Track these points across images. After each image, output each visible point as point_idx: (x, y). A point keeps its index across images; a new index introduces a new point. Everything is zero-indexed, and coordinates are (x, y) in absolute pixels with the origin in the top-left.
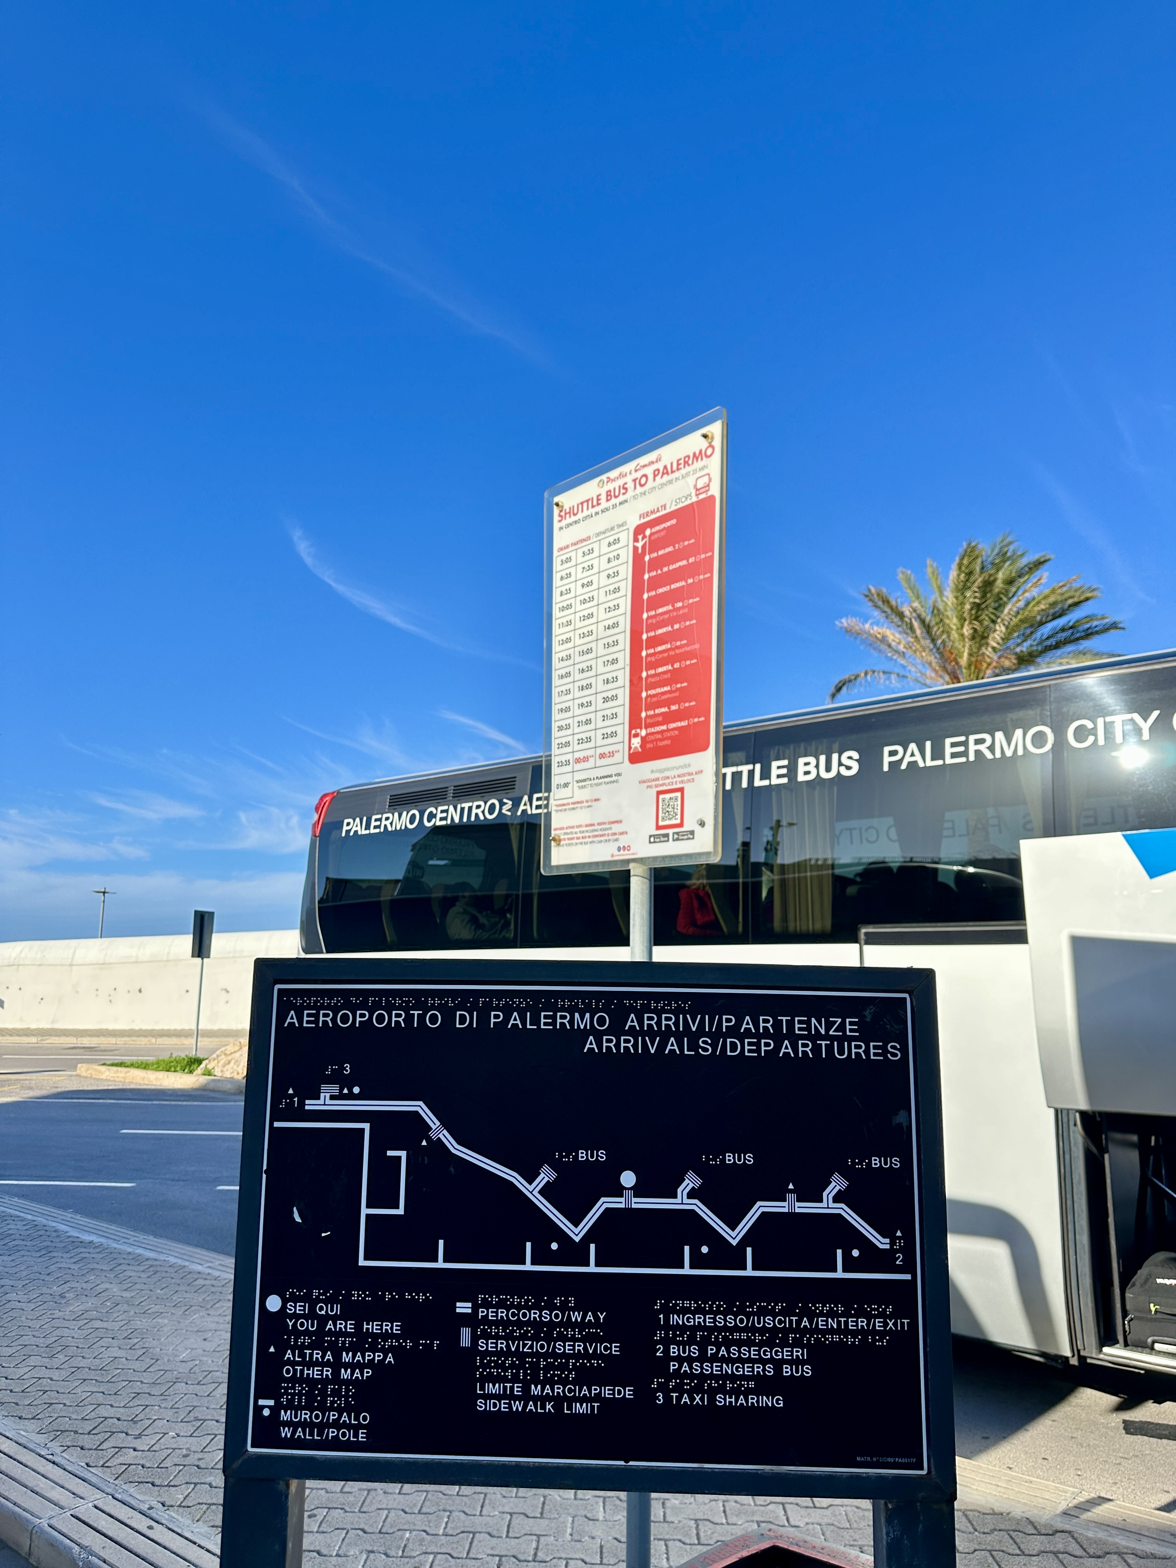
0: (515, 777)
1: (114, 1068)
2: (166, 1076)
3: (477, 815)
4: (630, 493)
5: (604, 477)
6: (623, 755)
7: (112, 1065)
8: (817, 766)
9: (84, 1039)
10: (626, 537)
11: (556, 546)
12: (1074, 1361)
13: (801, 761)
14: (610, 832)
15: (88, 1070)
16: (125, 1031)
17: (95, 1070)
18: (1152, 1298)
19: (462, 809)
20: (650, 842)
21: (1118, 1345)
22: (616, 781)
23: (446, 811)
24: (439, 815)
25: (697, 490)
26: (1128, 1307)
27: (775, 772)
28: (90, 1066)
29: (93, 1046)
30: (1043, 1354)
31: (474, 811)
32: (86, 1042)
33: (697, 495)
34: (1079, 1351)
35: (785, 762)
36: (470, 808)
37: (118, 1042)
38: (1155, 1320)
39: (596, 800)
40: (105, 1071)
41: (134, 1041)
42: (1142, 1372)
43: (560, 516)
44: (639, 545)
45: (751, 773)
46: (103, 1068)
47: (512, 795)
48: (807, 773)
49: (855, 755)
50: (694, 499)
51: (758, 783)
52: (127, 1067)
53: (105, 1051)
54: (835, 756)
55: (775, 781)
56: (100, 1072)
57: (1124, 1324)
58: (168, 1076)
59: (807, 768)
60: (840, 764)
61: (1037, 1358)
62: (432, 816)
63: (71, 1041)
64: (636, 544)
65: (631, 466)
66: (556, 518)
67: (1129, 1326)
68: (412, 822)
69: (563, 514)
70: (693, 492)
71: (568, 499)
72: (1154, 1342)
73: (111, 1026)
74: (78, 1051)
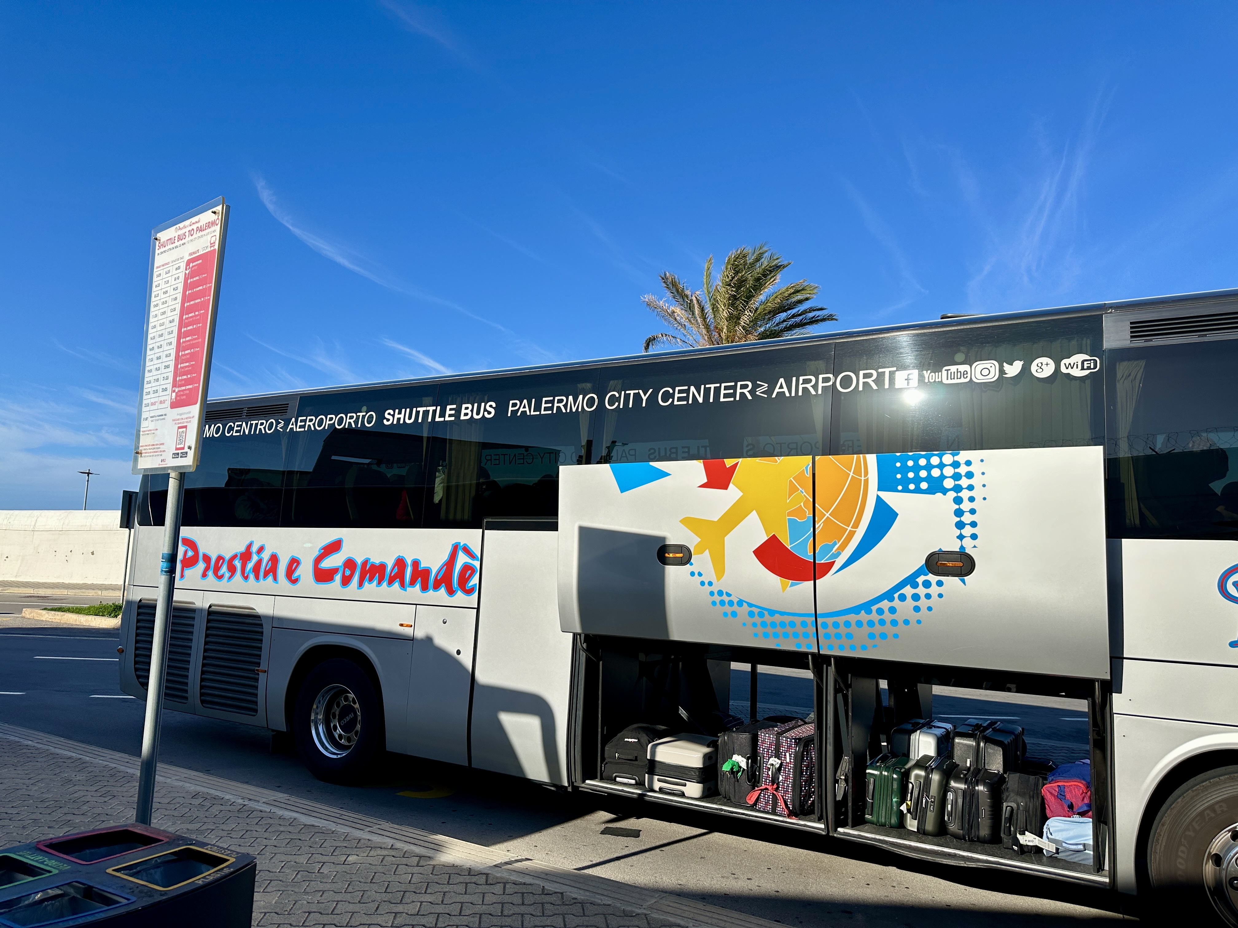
0: (288, 404)
1: (53, 612)
2: (93, 619)
3: (260, 429)
4: (187, 239)
5: (177, 226)
6: (168, 404)
7: (52, 610)
8: (472, 411)
9: (40, 590)
10: (183, 265)
11: (156, 265)
12: (570, 789)
13: (464, 406)
14: (159, 450)
15: (31, 613)
16: (78, 584)
17: (37, 613)
18: (618, 750)
19: (252, 425)
20: (173, 458)
21: (597, 780)
22: (164, 419)
23: (241, 426)
24: (236, 428)
25: (211, 244)
26: (606, 756)
27: (448, 412)
28: (33, 610)
29: (47, 595)
30: (554, 785)
31: (259, 427)
32: (42, 592)
33: (211, 247)
34: (573, 783)
35: (454, 406)
36: (256, 424)
37: (69, 594)
38: (617, 763)
39: (157, 430)
40: (44, 615)
41: (83, 592)
42: (606, 795)
43: (159, 246)
44: (187, 272)
45: (434, 412)
46: (44, 612)
47: (284, 417)
48: (466, 414)
49: (494, 405)
50: (209, 249)
51: (438, 419)
52: (64, 611)
53: (55, 600)
54: (483, 404)
55: (447, 418)
56: (41, 615)
57: (601, 766)
58: (95, 619)
59: (466, 411)
60: (485, 410)
61: (553, 788)
62: (231, 429)
63: (30, 591)
64: (186, 271)
65: (187, 223)
66: (157, 247)
67: (604, 768)
68: (217, 433)
69: (160, 245)
70: (209, 244)
71: (164, 236)
72: (616, 777)
73: (67, 581)
74: (33, 599)
